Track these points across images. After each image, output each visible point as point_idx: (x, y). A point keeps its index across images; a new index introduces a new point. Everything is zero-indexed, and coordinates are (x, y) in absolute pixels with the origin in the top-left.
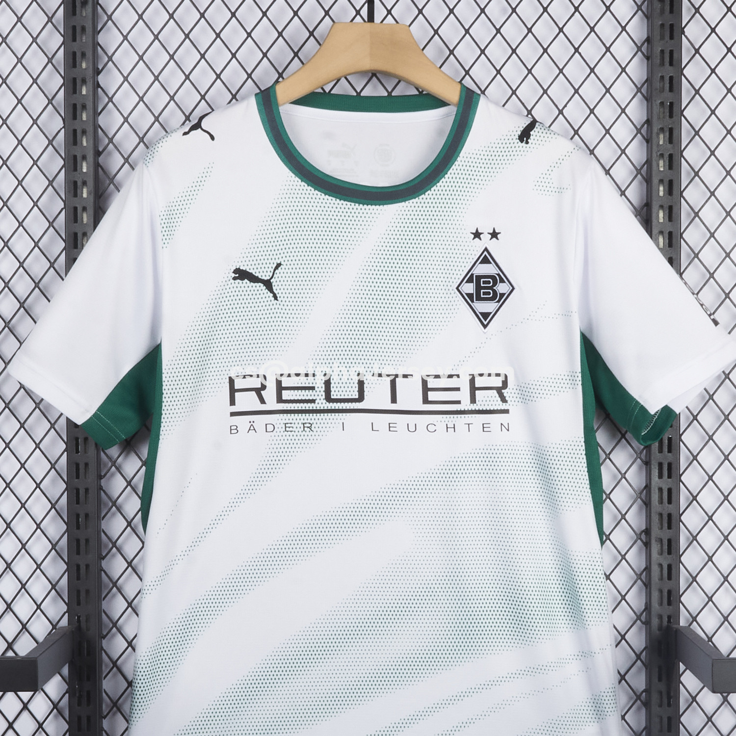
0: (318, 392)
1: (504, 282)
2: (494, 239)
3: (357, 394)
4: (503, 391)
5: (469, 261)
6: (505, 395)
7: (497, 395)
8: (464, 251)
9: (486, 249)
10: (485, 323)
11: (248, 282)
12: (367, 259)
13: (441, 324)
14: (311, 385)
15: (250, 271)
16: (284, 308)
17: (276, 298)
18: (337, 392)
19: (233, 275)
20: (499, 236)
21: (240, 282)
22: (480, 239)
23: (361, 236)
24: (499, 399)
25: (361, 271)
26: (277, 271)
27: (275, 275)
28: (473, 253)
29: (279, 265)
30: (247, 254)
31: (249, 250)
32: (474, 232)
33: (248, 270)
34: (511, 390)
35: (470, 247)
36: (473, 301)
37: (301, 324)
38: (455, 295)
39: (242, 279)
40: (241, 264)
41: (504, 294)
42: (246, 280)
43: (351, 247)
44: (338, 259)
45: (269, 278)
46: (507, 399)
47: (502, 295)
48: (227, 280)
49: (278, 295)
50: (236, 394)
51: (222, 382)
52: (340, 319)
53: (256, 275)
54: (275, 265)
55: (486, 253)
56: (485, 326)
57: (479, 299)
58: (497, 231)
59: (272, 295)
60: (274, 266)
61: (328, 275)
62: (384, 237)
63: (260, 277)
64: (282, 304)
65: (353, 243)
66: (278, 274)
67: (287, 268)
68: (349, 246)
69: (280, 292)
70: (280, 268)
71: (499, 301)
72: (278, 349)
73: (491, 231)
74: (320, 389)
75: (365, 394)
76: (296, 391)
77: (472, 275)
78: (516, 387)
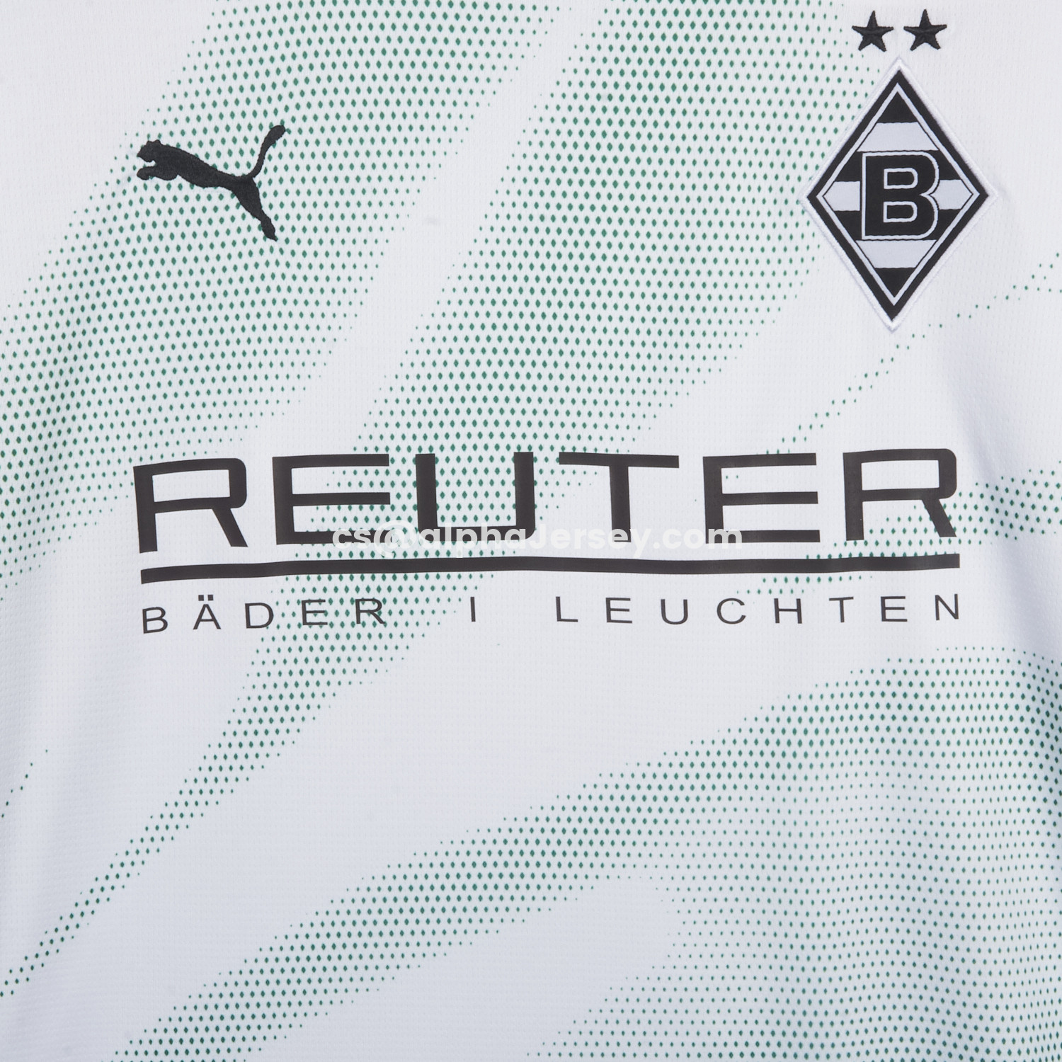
0: (398, 511)
1: (954, 176)
2: (925, 47)
3: (513, 513)
4: (942, 501)
5: (848, 114)
6: (948, 512)
7: (926, 515)
8: (833, 84)
9: (899, 78)
10: (894, 300)
11: (186, 184)
12: (541, 112)
13: (762, 306)
14: (377, 489)
15: (192, 151)
16: (293, 262)
17: (269, 231)
18: (454, 511)
19: (141, 163)
20: (940, 36)
21: (163, 183)
22: (883, 48)
23: (523, 40)
24: (931, 526)
25: (525, 148)
26: (271, 151)
27: (266, 163)
28: (862, 90)
29: (276, 133)
30: (181, 100)
31: (186, 86)
32: (864, 24)
33: (184, 147)
34: (965, 499)
35: (851, 73)
36: (857, 237)
37: (345, 308)
38: (806, 217)
39: (168, 176)
40: (165, 131)
41: (953, 213)
42: (179, 179)
43: (494, 76)
44: (455, 112)
45: (247, 171)
46: (954, 523)
47: (947, 216)
48: (122, 176)
49: (276, 224)
50: (158, 516)
51: (115, 481)
52: (460, 294)
53: (210, 162)
54: (266, 131)
55: (898, 89)
56: (892, 311)
57: (877, 228)
58: (934, 22)
59: (256, 223)
60: (262, 135)
61: (423, 161)
62: (593, 43)
63: (221, 168)
64: (287, 249)
65: (500, 64)
66: (275, 160)
67: (301, 139)
68: (488, 71)
69: (282, 213)
70: (279, 142)
71: (936, 236)
72: (278, 385)
73: (916, 23)
74: (404, 500)
75: (538, 513)
76: (334, 508)
77: (858, 155)
78: (982, 489)
